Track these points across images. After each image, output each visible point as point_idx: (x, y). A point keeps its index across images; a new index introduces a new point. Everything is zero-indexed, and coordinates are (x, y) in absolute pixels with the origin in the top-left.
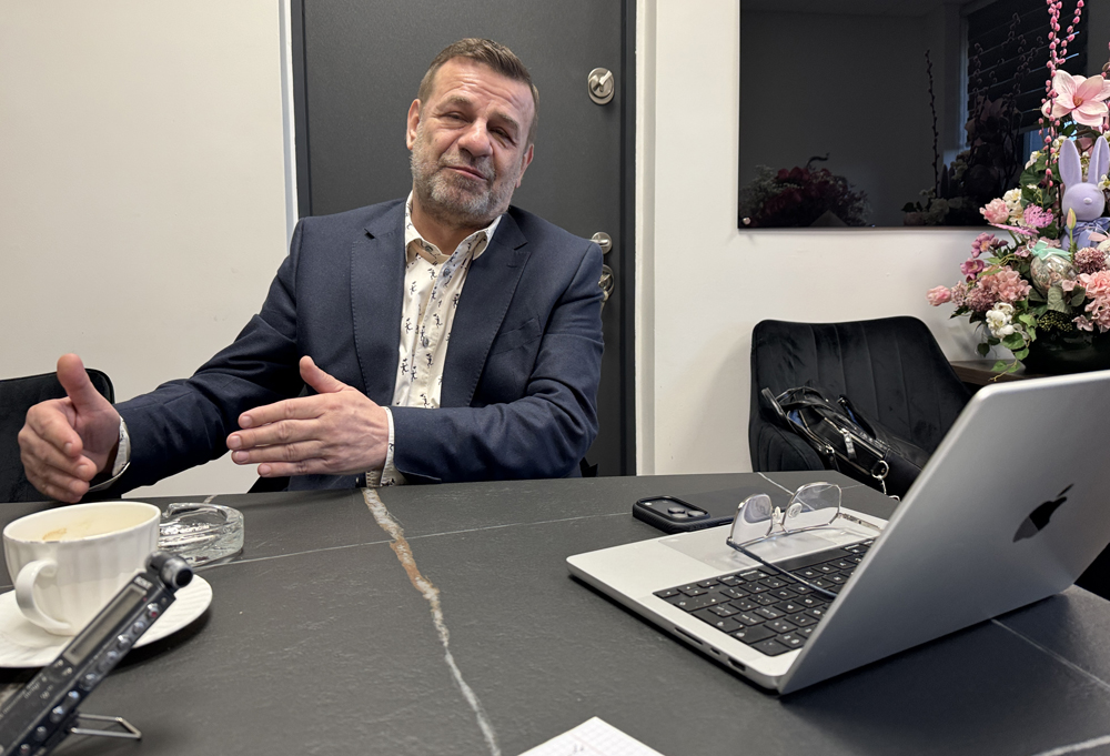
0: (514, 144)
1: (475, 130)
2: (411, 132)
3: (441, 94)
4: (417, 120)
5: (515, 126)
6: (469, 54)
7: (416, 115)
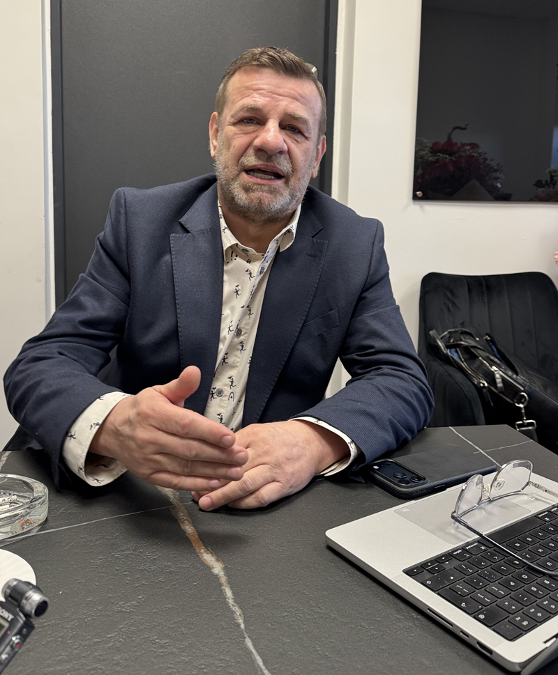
0: (306, 138)
1: (268, 130)
2: (213, 143)
3: (234, 103)
4: (217, 131)
5: (305, 122)
6: (255, 63)
7: (215, 126)
